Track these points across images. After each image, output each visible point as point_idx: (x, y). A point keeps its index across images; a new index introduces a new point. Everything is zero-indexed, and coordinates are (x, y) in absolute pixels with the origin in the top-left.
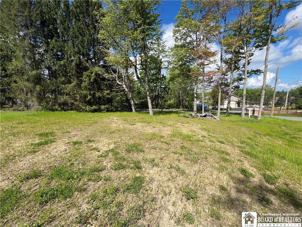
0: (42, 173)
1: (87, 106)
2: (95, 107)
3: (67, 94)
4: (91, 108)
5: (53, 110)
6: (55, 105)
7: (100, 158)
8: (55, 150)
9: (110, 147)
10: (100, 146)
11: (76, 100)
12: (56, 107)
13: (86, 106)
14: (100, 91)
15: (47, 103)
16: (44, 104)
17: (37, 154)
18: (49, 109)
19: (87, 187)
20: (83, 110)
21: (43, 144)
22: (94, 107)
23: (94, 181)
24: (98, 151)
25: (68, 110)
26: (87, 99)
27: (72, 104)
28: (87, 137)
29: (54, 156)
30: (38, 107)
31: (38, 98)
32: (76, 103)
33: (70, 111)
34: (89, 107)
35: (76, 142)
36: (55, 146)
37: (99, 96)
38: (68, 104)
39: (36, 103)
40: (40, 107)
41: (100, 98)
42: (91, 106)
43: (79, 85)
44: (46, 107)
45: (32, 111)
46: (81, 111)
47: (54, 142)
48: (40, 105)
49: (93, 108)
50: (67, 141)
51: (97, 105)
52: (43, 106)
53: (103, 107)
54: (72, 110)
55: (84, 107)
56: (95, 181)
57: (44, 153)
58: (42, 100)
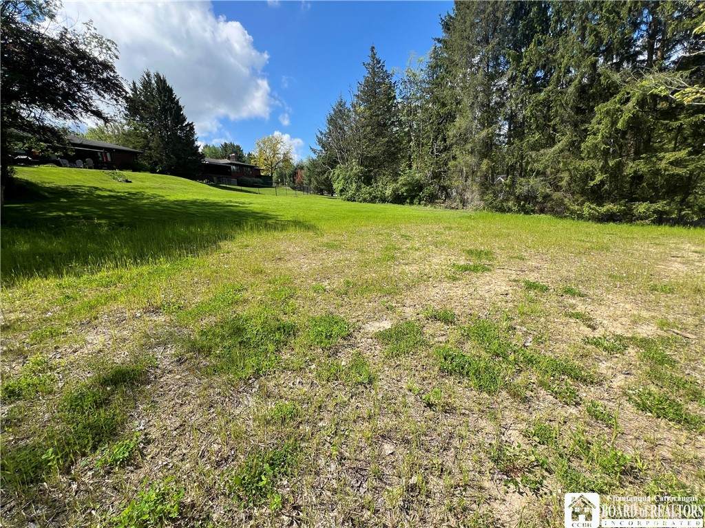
0: (455, 319)
1: (587, 204)
2: (611, 206)
3: (538, 173)
4: (597, 208)
5: (502, 210)
6: (507, 200)
7: (589, 347)
8: (487, 288)
9: (639, 330)
10: (600, 314)
11: (557, 188)
12: (510, 204)
13: (582, 204)
14: (644, 155)
15: (496, 195)
16: (489, 197)
17: (457, 283)
18: (496, 208)
19: (531, 396)
20: (571, 213)
21: (470, 270)
22: (609, 207)
23: (556, 394)
24: (589, 326)
25: (534, 212)
26: (592, 184)
27: (547, 197)
28: (567, 280)
29: (482, 298)
30: (479, 203)
31: (482, 184)
32: (557, 195)
33: (536, 215)
34: (592, 206)
35: (534, 283)
36: (488, 278)
37: (635, 172)
38: (536, 197)
39: (477, 196)
40: (482, 203)
41: (637, 178)
42: (600, 204)
43: (574, 148)
44: (491, 203)
45: (469, 210)
46: (565, 217)
47: (489, 270)
48: (482, 200)
49: (603, 209)
50: (513, 277)
51: (623, 202)
52: (487, 200)
53: (641, 208)
54: (542, 211)
55: (578, 205)
56: (558, 396)
57: (467, 286)
58: (487, 189)
